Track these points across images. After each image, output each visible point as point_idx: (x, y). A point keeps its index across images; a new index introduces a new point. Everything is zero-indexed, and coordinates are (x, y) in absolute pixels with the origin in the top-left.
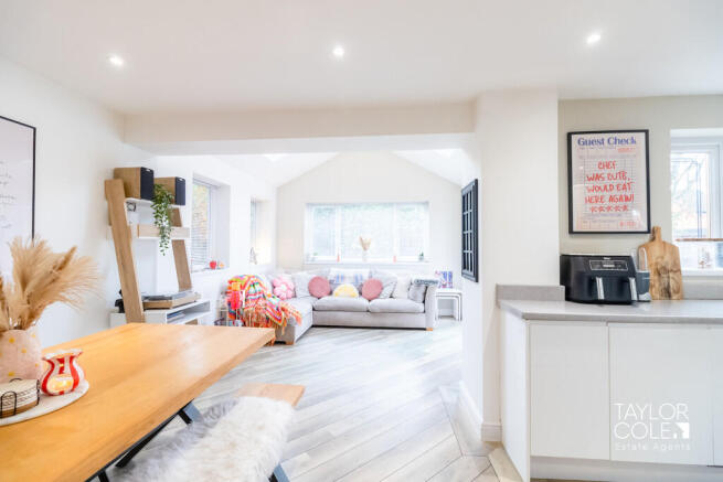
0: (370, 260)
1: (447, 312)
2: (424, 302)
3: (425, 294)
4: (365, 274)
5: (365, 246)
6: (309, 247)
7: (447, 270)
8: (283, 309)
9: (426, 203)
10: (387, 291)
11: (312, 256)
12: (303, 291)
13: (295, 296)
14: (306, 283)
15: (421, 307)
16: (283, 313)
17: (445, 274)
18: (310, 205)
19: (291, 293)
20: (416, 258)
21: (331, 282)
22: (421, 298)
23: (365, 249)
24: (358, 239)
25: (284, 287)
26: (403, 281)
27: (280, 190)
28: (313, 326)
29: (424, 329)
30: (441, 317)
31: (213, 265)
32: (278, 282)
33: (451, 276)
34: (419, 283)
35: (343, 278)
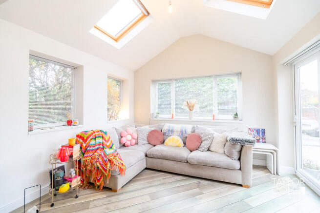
0: (195, 118)
1: (260, 163)
2: (239, 159)
3: (241, 151)
4: (189, 128)
5: (191, 108)
6: (154, 108)
7: (261, 127)
8: (110, 161)
9: (239, 74)
10: (205, 145)
11: (155, 115)
12: (143, 140)
13: (137, 144)
14: (146, 134)
15: (237, 164)
16: (109, 164)
17: (258, 131)
18: (154, 81)
19: (134, 141)
20: (231, 117)
21: (164, 134)
22: (236, 156)
23: (191, 110)
24: (185, 103)
25: (129, 137)
26: (219, 137)
27: (136, 73)
28: (146, 169)
29: (241, 185)
30: (256, 167)
31: (69, 123)
32: (125, 134)
33: (264, 132)
34: (234, 141)
35: (172, 131)
